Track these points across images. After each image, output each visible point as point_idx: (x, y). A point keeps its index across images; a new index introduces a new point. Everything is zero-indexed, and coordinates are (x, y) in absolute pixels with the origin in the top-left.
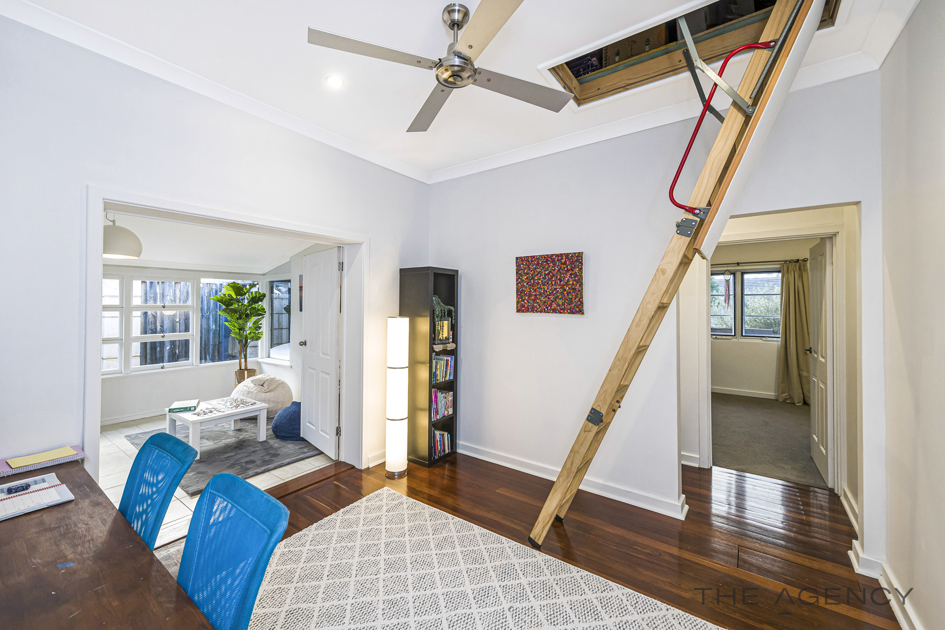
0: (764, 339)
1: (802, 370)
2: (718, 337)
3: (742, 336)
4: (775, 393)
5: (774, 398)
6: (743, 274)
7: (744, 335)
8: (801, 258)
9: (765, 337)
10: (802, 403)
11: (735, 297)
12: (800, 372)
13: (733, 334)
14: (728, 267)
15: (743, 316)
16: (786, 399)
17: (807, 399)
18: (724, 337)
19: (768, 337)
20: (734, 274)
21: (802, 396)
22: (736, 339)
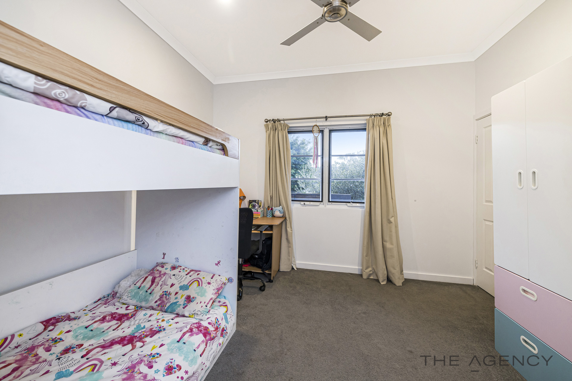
0: (348, 204)
1: (386, 241)
2: (306, 203)
3: (329, 201)
4: (358, 266)
5: (357, 273)
6: (331, 131)
7: (330, 200)
8: (385, 112)
9: (349, 202)
10: (386, 281)
11: (322, 158)
12: (384, 243)
13: (321, 200)
14: (316, 122)
15: (330, 180)
16: (370, 275)
17: (391, 276)
18: (312, 203)
19: (353, 202)
20: (322, 132)
21: (386, 272)
22: (324, 206)
